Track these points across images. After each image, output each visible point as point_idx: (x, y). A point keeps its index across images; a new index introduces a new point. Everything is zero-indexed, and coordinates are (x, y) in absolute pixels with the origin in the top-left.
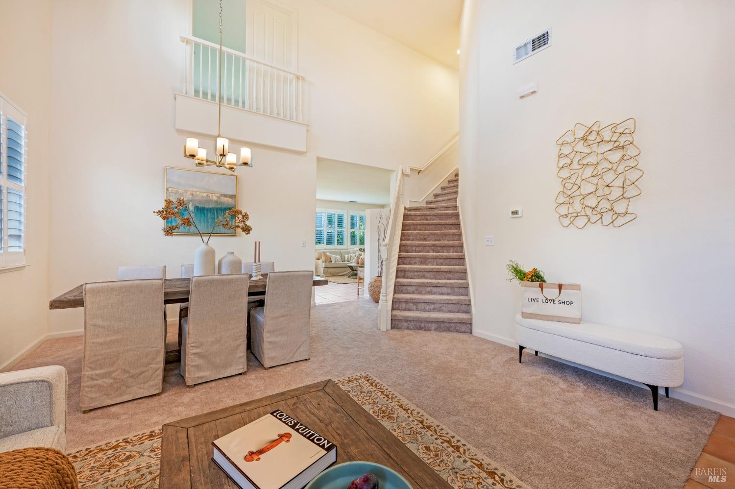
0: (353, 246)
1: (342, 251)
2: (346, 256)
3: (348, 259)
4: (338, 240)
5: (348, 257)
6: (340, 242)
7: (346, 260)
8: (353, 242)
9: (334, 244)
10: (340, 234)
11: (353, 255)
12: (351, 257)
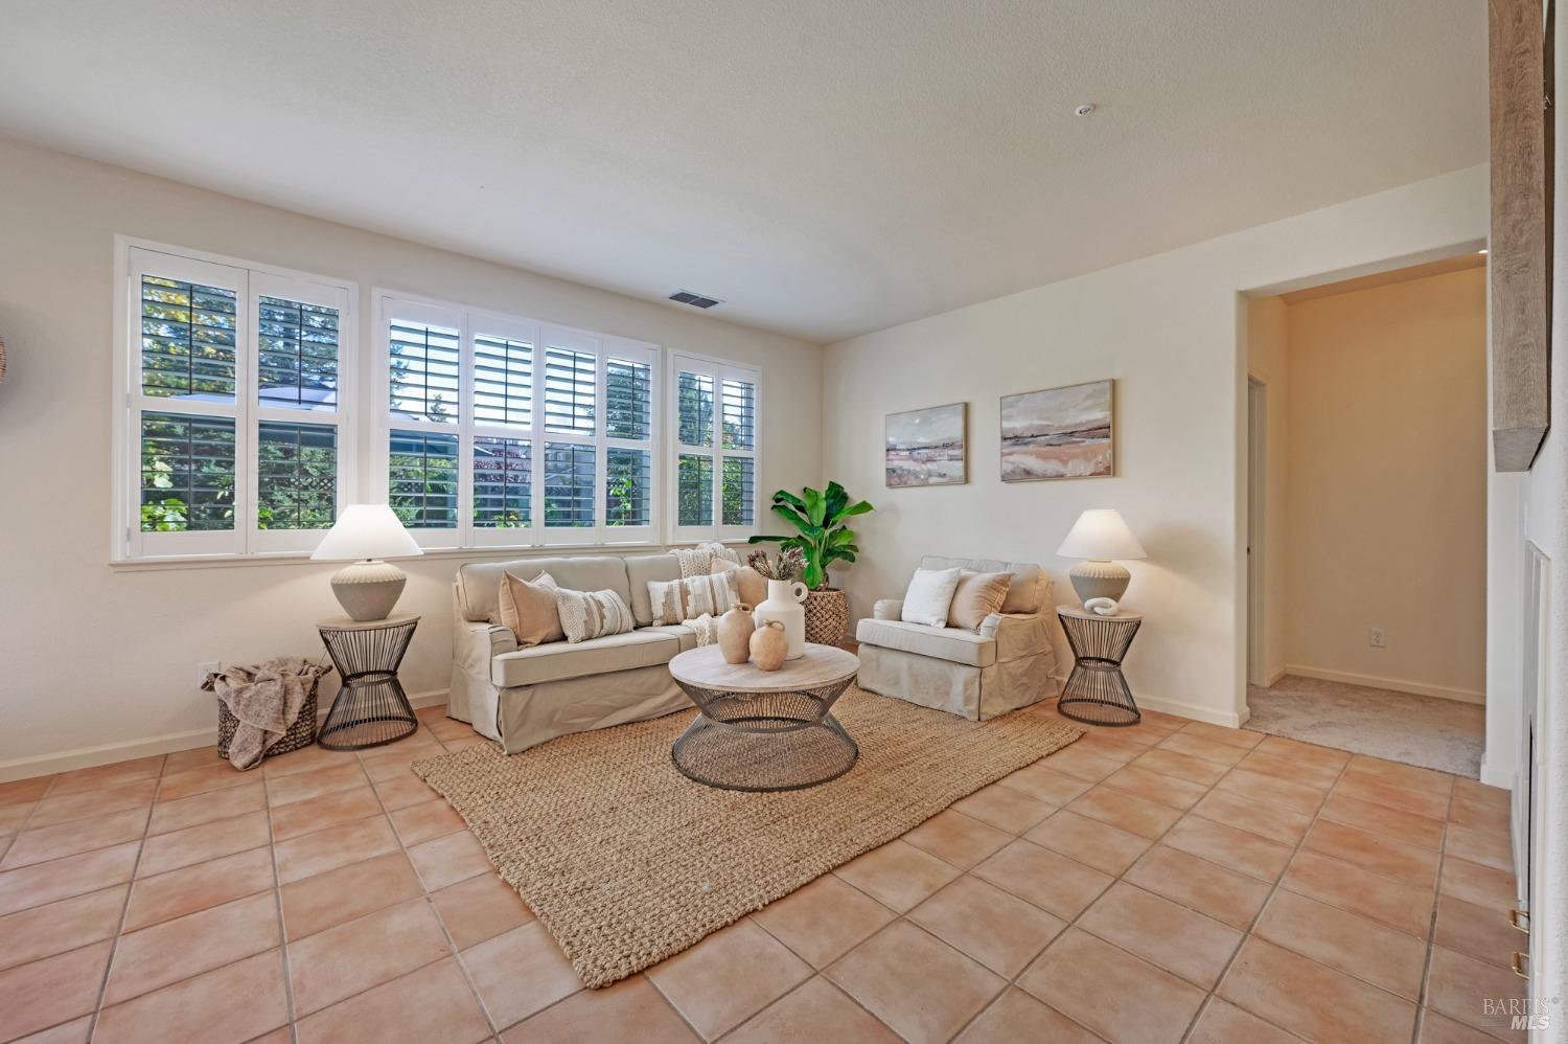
0: (691, 533)
1: (632, 559)
2: (659, 589)
3: (668, 604)
4: (612, 502)
5: (669, 594)
6: (628, 509)
7: (658, 610)
8: (693, 512)
9: (590, 522)
10: (626, 464)
11: (696, 583)
12: (685, 592)
